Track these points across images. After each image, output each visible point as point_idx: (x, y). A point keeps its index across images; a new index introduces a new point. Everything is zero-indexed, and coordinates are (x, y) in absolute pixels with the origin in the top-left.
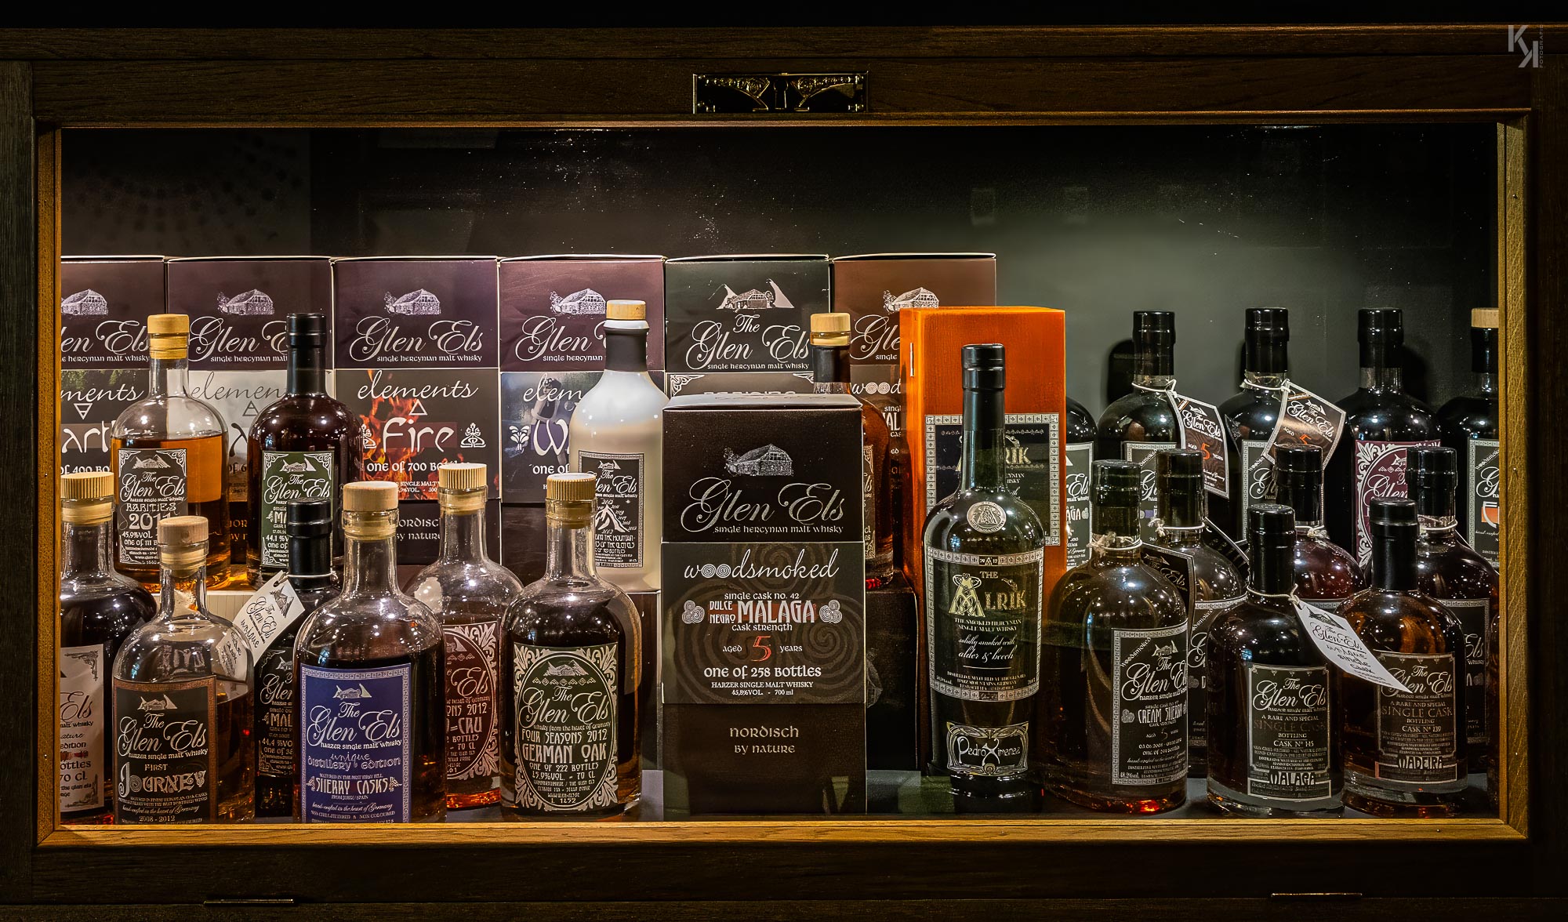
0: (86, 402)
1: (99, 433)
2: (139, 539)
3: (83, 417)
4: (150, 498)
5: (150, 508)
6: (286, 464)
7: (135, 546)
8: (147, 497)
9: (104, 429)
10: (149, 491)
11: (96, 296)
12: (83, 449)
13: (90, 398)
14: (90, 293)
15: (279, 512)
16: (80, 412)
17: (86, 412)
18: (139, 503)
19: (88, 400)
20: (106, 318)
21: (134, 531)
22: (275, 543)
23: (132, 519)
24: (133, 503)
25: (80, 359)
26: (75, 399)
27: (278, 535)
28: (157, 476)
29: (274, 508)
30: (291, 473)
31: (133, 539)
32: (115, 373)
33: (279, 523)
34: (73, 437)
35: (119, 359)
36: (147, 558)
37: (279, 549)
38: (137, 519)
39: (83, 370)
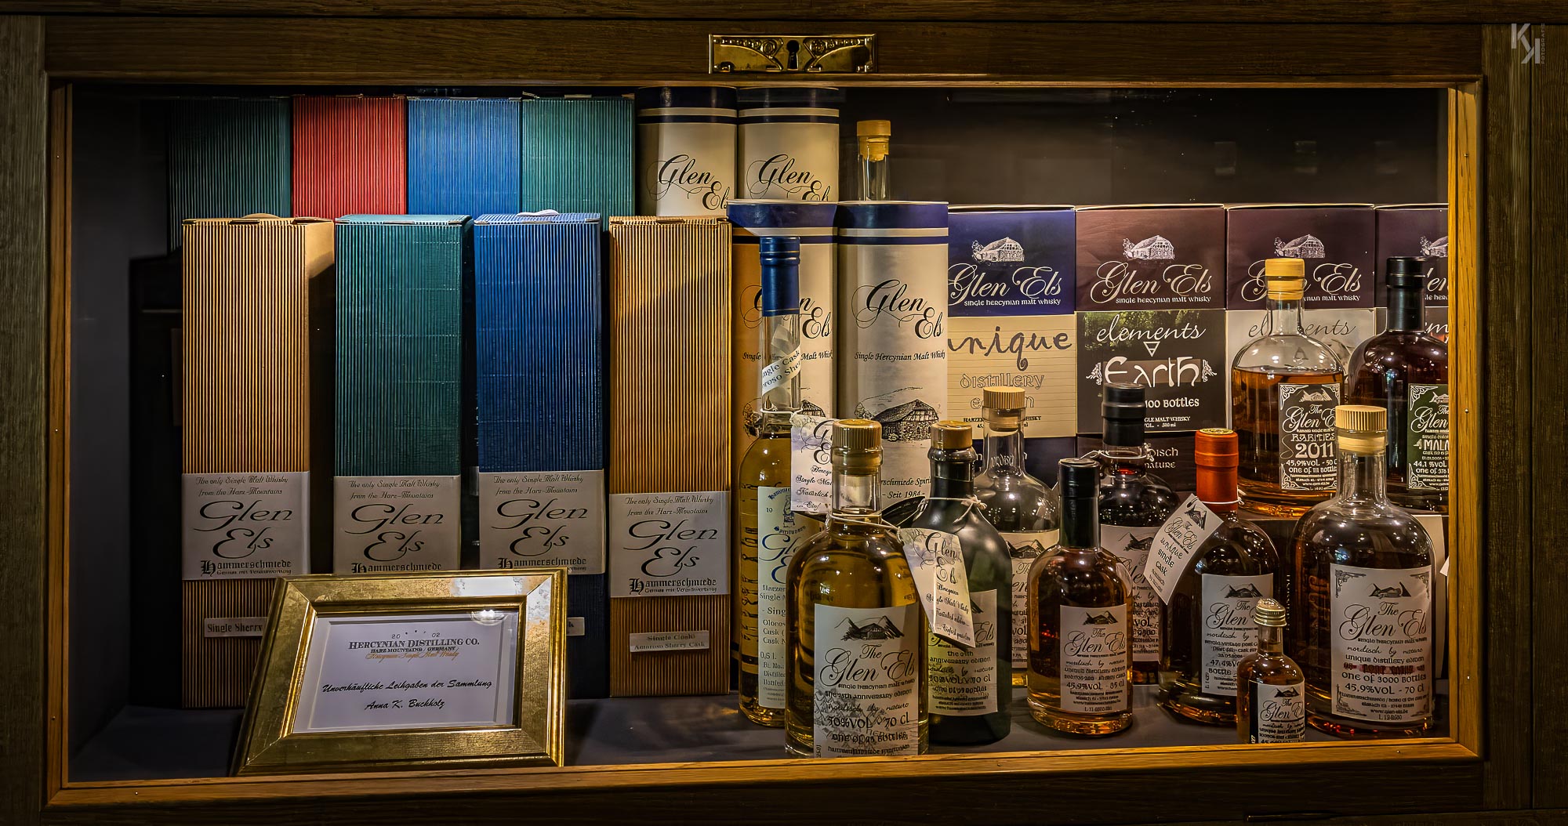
0: (1153, 339)
1: (1166, 369)
2: (1307, 466)
3: (1152, 355)
4: (1317, 428)
5: (1317, 438)
6: (1436, 396)
7: (1303, 473)
8: (1314, 428)
9: (1171, 365)
10: (1316, 423)
11: (1164, 242)
12: (1152, 385)
13: (1158, 336)
14: (1159, 238)
15: (1429, 440)
16: (1149, 350)
17: (1155, 350)
18: (1306, 434)
19: (1156, 338)
20: (1173, 262)
21: (1301, 459)
22: (1425, 468)
23: (1297, 448)
24: (1299, 434)
25: (1148, 300)
26: (1144, 338)
27: (1428, 461)
28: (1322, 408)
29: (1424, 437)
30: (1440, 404)
31: (1300, 466)
32: (1181, 312)
33: (1428, 450)
34: (1143, 372)
35: (1183, 299)
36: (1315, 484)
37: (1429, 474)
38: (1305, 448)
39: (1152, 311)
